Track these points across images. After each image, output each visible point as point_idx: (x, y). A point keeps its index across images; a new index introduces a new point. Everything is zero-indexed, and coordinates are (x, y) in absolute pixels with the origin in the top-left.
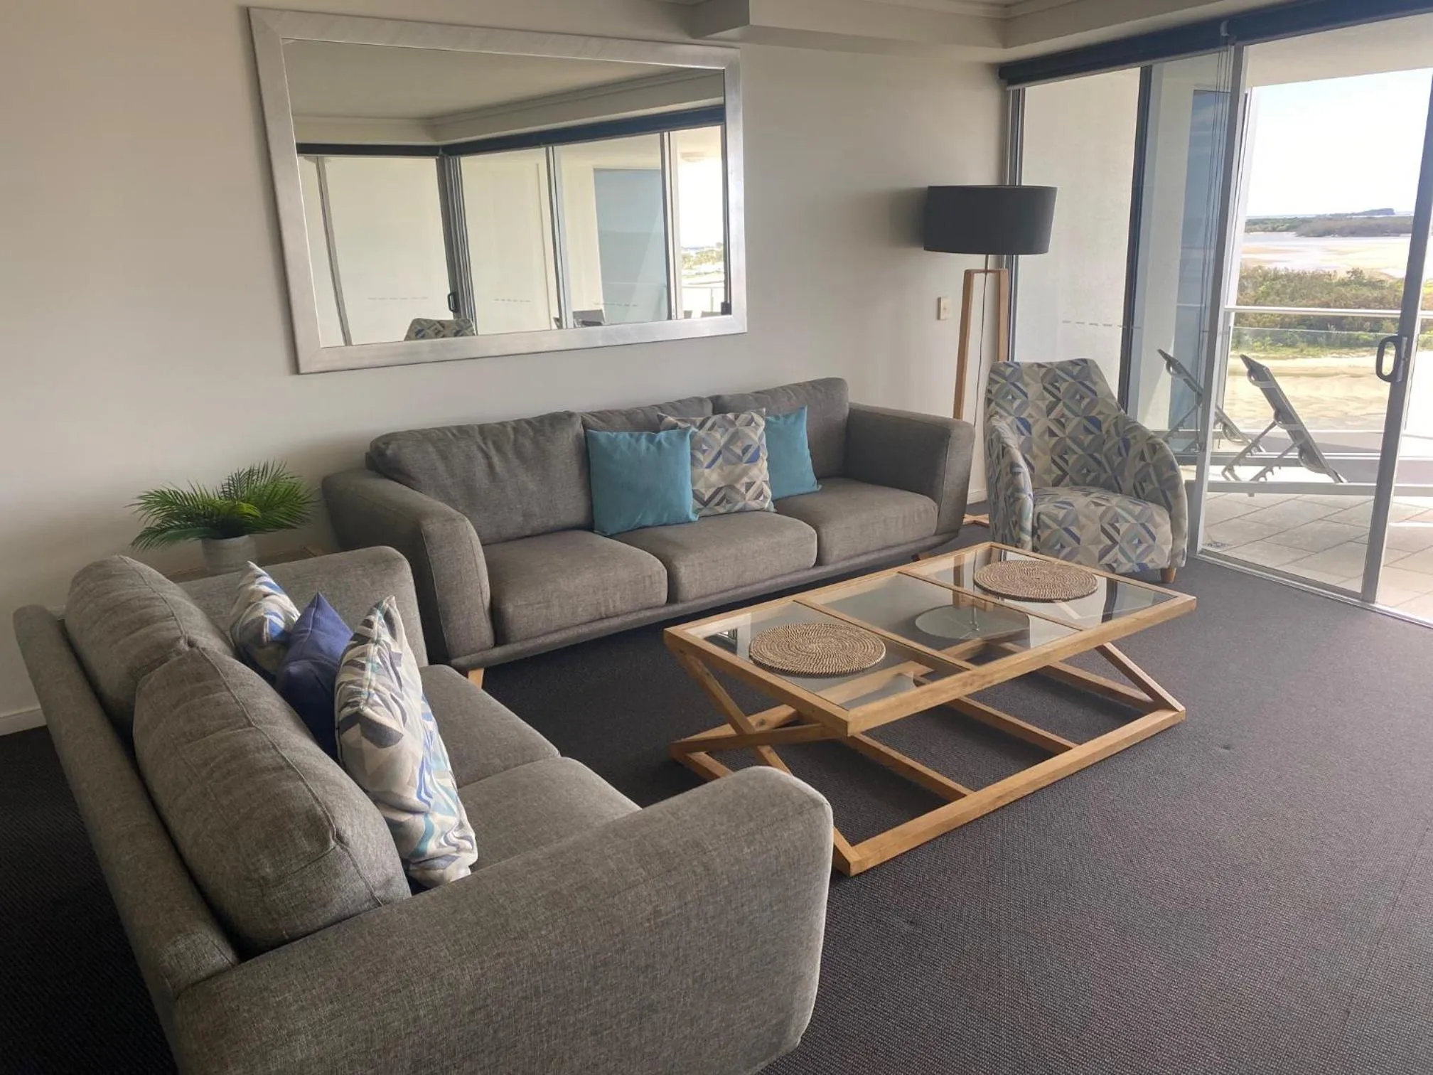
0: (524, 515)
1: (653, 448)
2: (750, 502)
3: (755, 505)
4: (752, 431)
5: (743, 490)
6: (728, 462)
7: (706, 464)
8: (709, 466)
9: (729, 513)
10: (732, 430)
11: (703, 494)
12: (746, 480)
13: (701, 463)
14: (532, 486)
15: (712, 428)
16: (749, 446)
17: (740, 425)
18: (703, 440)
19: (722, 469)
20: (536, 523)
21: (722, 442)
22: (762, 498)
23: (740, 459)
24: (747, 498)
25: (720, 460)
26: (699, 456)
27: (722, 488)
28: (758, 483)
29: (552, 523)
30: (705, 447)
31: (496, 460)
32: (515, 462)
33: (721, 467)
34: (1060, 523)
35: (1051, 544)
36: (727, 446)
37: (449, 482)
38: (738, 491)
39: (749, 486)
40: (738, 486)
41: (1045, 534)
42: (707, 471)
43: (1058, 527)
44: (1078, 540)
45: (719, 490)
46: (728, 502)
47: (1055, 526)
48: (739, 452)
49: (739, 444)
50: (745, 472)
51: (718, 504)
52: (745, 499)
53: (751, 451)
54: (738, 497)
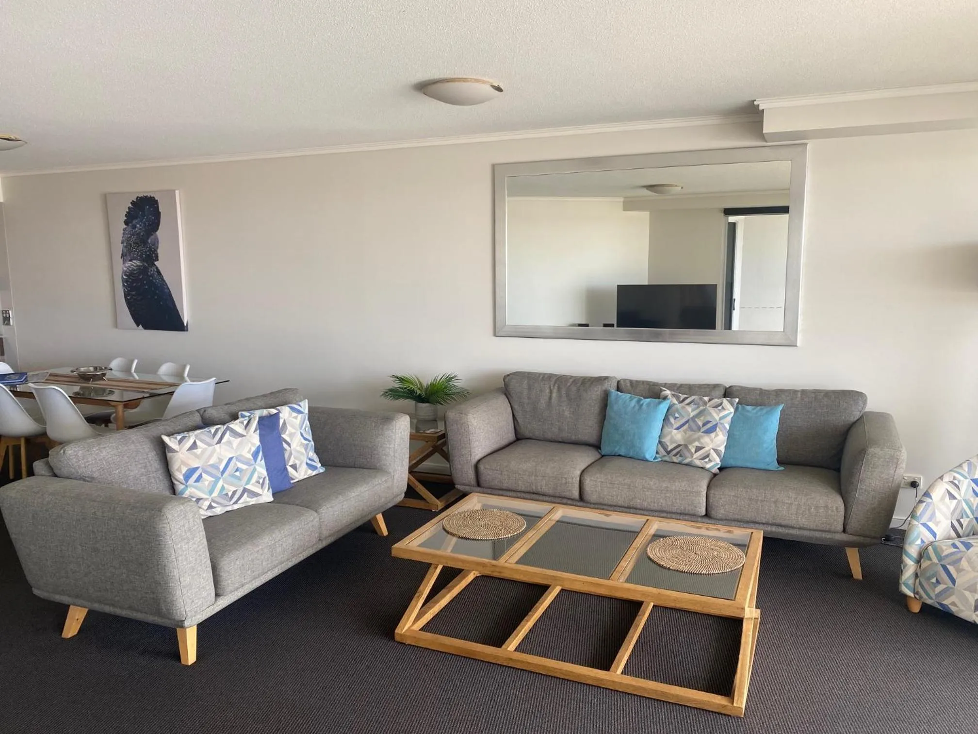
0: (559, 429)
1: (637, 407)
2: (695, 460)
3: (698, 463)
4: (716, 413)
5: (693, 450)
6: (690, 429)
7: (675, 426)
8: (678, 428)
9: (680, 463)
10: (702, 408)
11: (667, 446)
12: (697, 444)
13: (672, 425)
14: (567, 413)
15: (689, 404)
16: (709, 422)
17: (709, 407)
18: (677, 411)
19: (685, 433)
20: (565, 435)
21: (692, 414)
22: (707, 460)
23: (699, 429)
24: (694, 457)
25: (686, 427)
26: (672, 420)
27: (681, 445)
28: (707, 449)
29: (573, 437)
30: (677, 415)
31: (554, 395)
32: (564, 399)
33: (685, 432)
34: (940, 559)
35: (928, 575)
36: (693, 419)
37: (526, 401)
38: (689, 451)
39: (698, 449)
40: (690, 447)
41: (925, 564)
42: (675, 431)
43: (937, 562)
44: (953, 581)
45: (679, 446)
46: (681, 456)
47: (935, 560)
48: (700, 424)
49: (702, 418)
50: (698, 439)
51: (675, 455)
52: (692, 457)
53: (709, 426)
54: (687, 454)
